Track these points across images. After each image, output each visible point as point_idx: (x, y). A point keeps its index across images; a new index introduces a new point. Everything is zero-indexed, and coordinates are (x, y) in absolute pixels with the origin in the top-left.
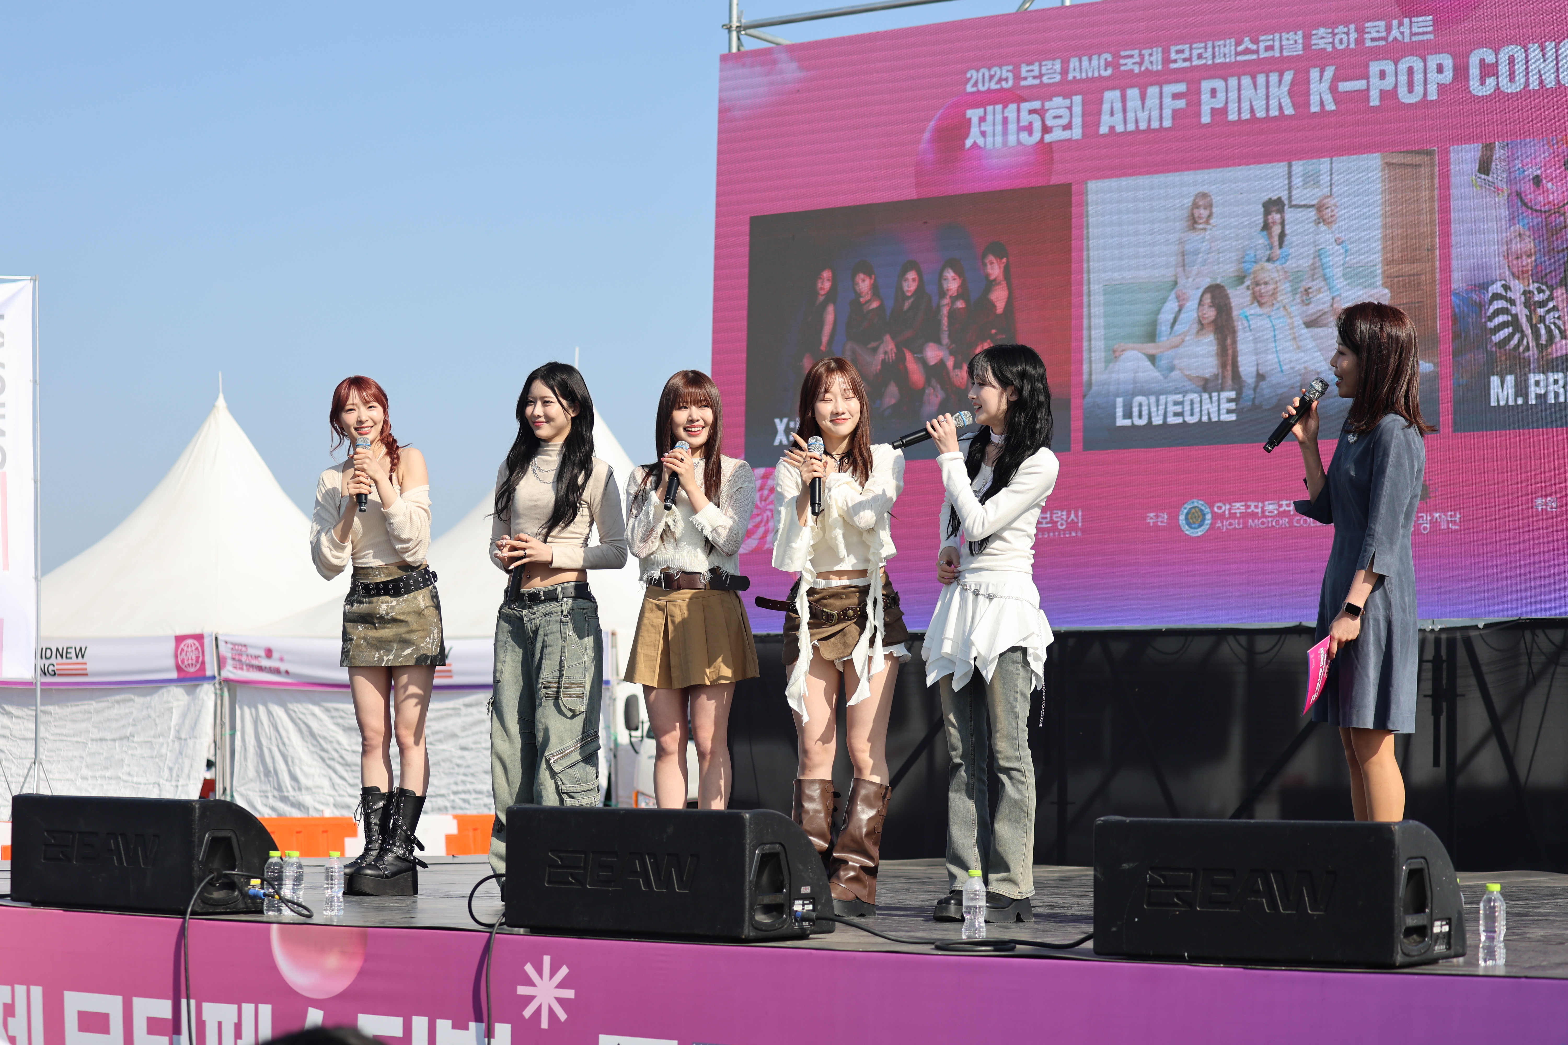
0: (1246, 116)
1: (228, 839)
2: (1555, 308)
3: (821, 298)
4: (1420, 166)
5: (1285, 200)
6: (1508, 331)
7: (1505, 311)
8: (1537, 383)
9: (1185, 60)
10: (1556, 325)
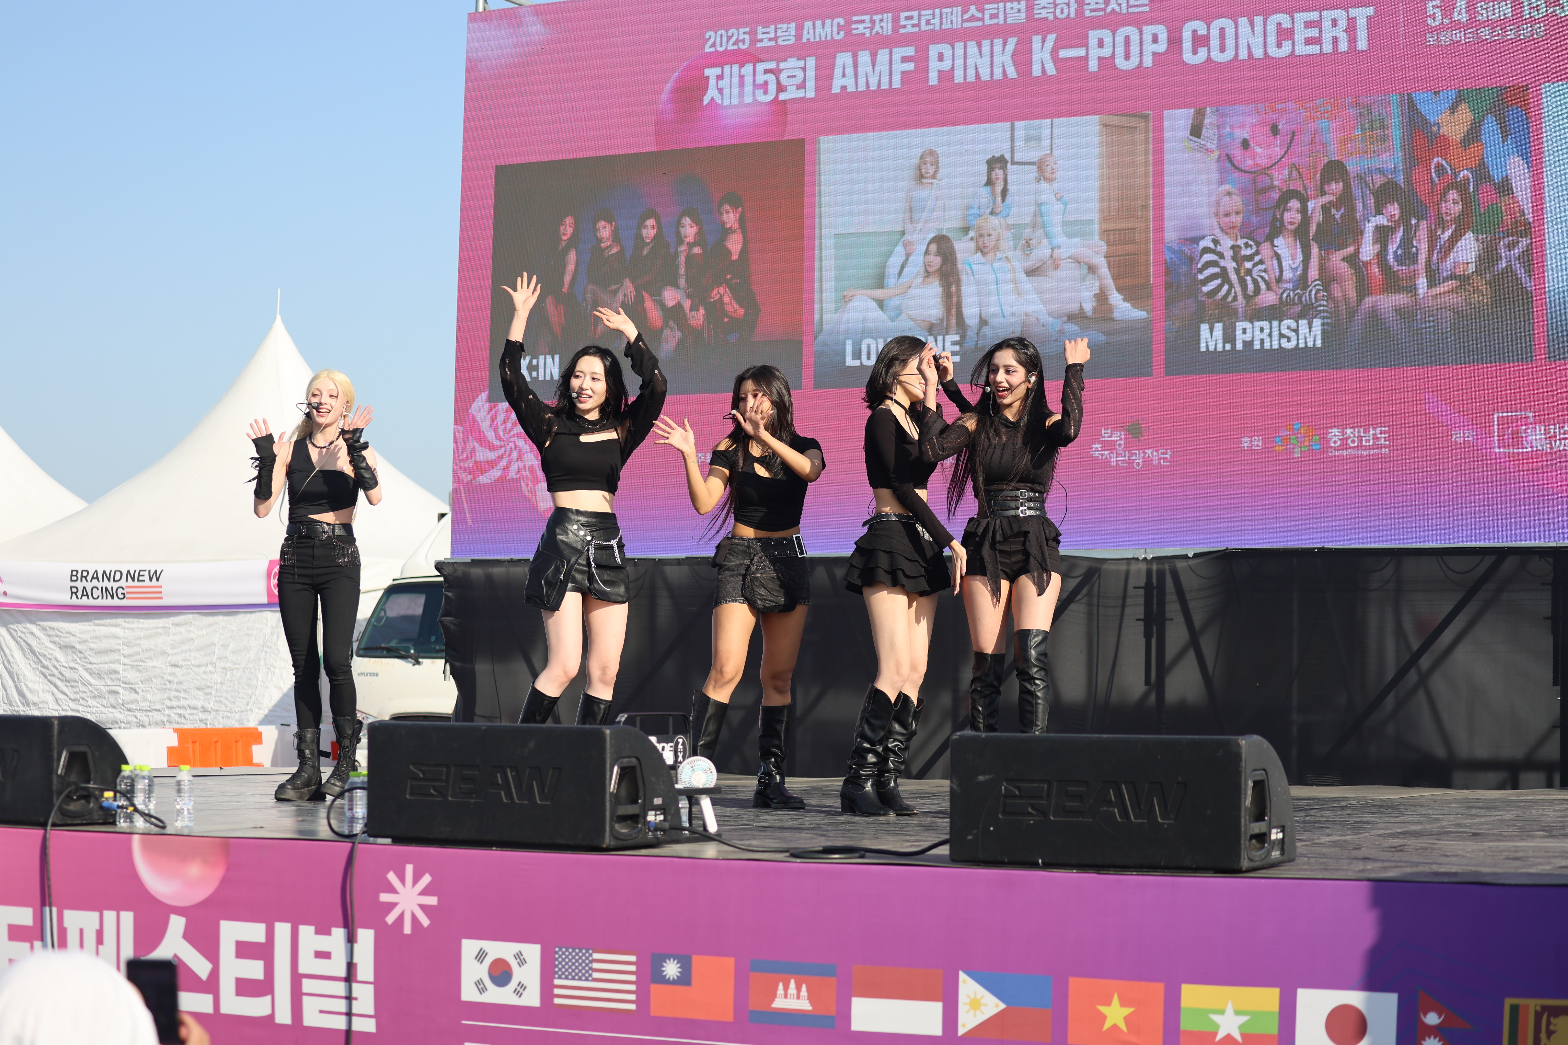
0: (971, 78)
1: (84, 755)
2: (1261, 262)
3: (564, 244)
4: (1136, 128)
5: (1008, 157)
6: (1218, 282)
7: (1214, 264)
8: (1244, 331)
9: (913, 26)
10: (1262, 277)
